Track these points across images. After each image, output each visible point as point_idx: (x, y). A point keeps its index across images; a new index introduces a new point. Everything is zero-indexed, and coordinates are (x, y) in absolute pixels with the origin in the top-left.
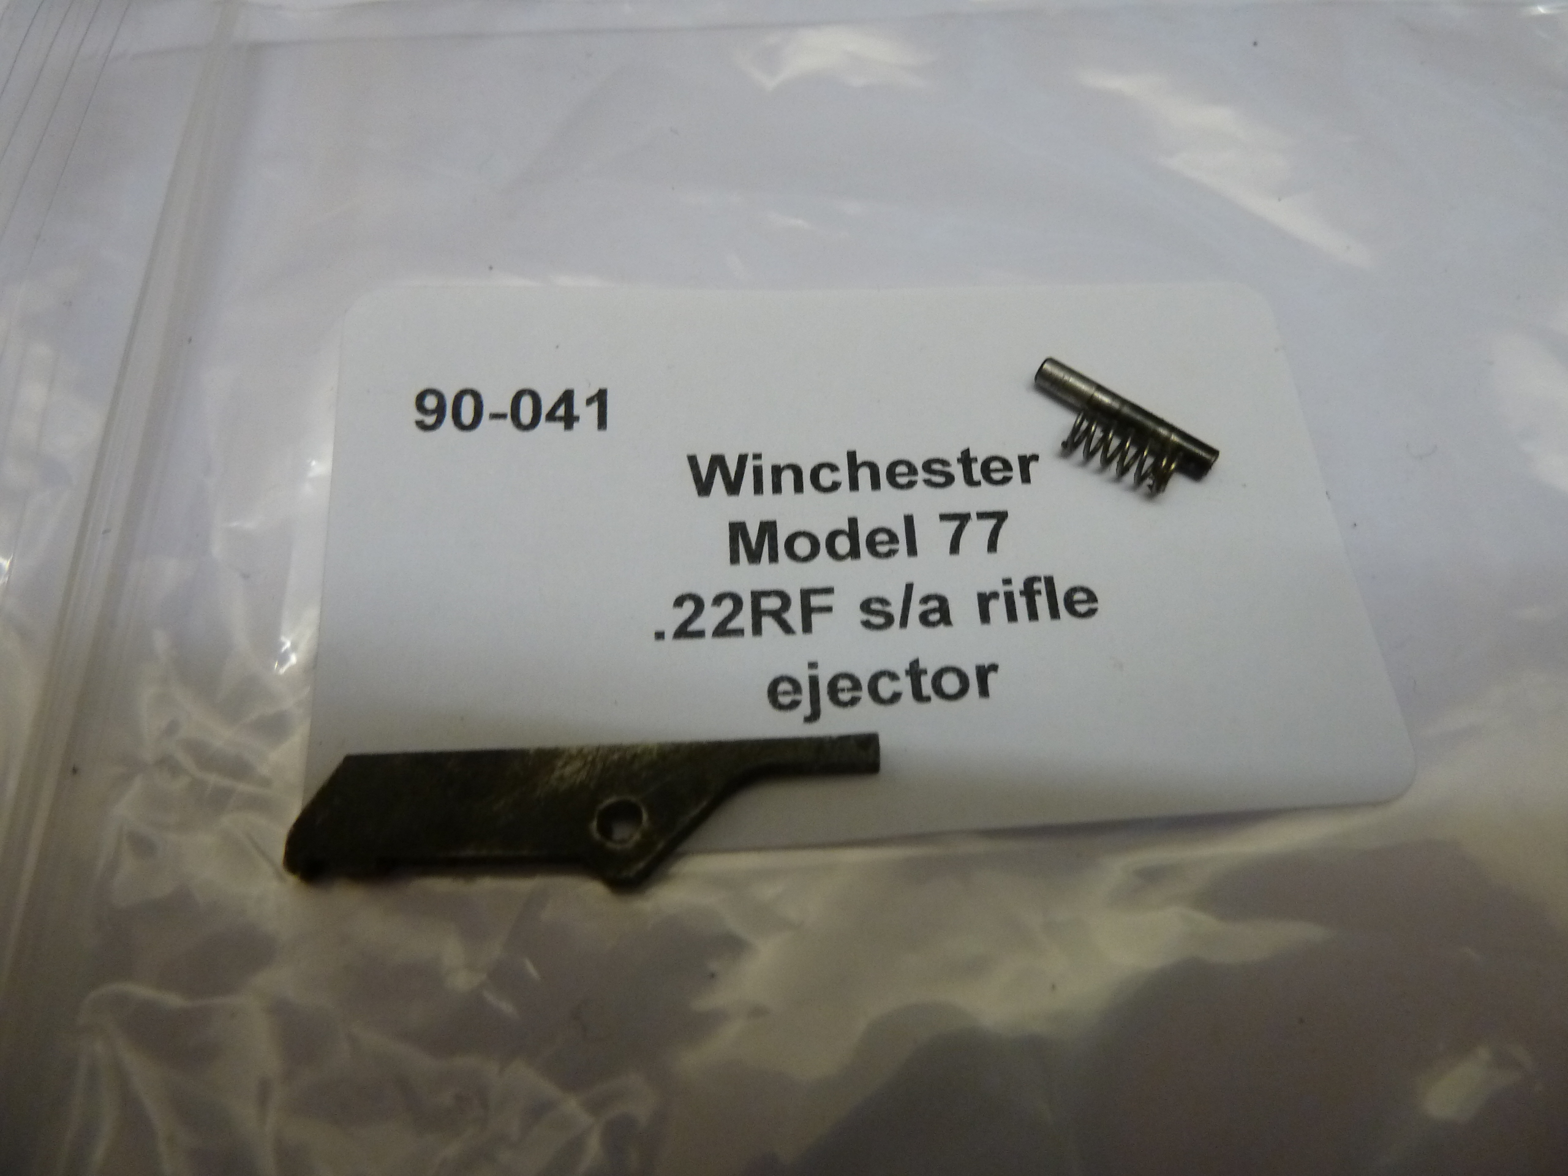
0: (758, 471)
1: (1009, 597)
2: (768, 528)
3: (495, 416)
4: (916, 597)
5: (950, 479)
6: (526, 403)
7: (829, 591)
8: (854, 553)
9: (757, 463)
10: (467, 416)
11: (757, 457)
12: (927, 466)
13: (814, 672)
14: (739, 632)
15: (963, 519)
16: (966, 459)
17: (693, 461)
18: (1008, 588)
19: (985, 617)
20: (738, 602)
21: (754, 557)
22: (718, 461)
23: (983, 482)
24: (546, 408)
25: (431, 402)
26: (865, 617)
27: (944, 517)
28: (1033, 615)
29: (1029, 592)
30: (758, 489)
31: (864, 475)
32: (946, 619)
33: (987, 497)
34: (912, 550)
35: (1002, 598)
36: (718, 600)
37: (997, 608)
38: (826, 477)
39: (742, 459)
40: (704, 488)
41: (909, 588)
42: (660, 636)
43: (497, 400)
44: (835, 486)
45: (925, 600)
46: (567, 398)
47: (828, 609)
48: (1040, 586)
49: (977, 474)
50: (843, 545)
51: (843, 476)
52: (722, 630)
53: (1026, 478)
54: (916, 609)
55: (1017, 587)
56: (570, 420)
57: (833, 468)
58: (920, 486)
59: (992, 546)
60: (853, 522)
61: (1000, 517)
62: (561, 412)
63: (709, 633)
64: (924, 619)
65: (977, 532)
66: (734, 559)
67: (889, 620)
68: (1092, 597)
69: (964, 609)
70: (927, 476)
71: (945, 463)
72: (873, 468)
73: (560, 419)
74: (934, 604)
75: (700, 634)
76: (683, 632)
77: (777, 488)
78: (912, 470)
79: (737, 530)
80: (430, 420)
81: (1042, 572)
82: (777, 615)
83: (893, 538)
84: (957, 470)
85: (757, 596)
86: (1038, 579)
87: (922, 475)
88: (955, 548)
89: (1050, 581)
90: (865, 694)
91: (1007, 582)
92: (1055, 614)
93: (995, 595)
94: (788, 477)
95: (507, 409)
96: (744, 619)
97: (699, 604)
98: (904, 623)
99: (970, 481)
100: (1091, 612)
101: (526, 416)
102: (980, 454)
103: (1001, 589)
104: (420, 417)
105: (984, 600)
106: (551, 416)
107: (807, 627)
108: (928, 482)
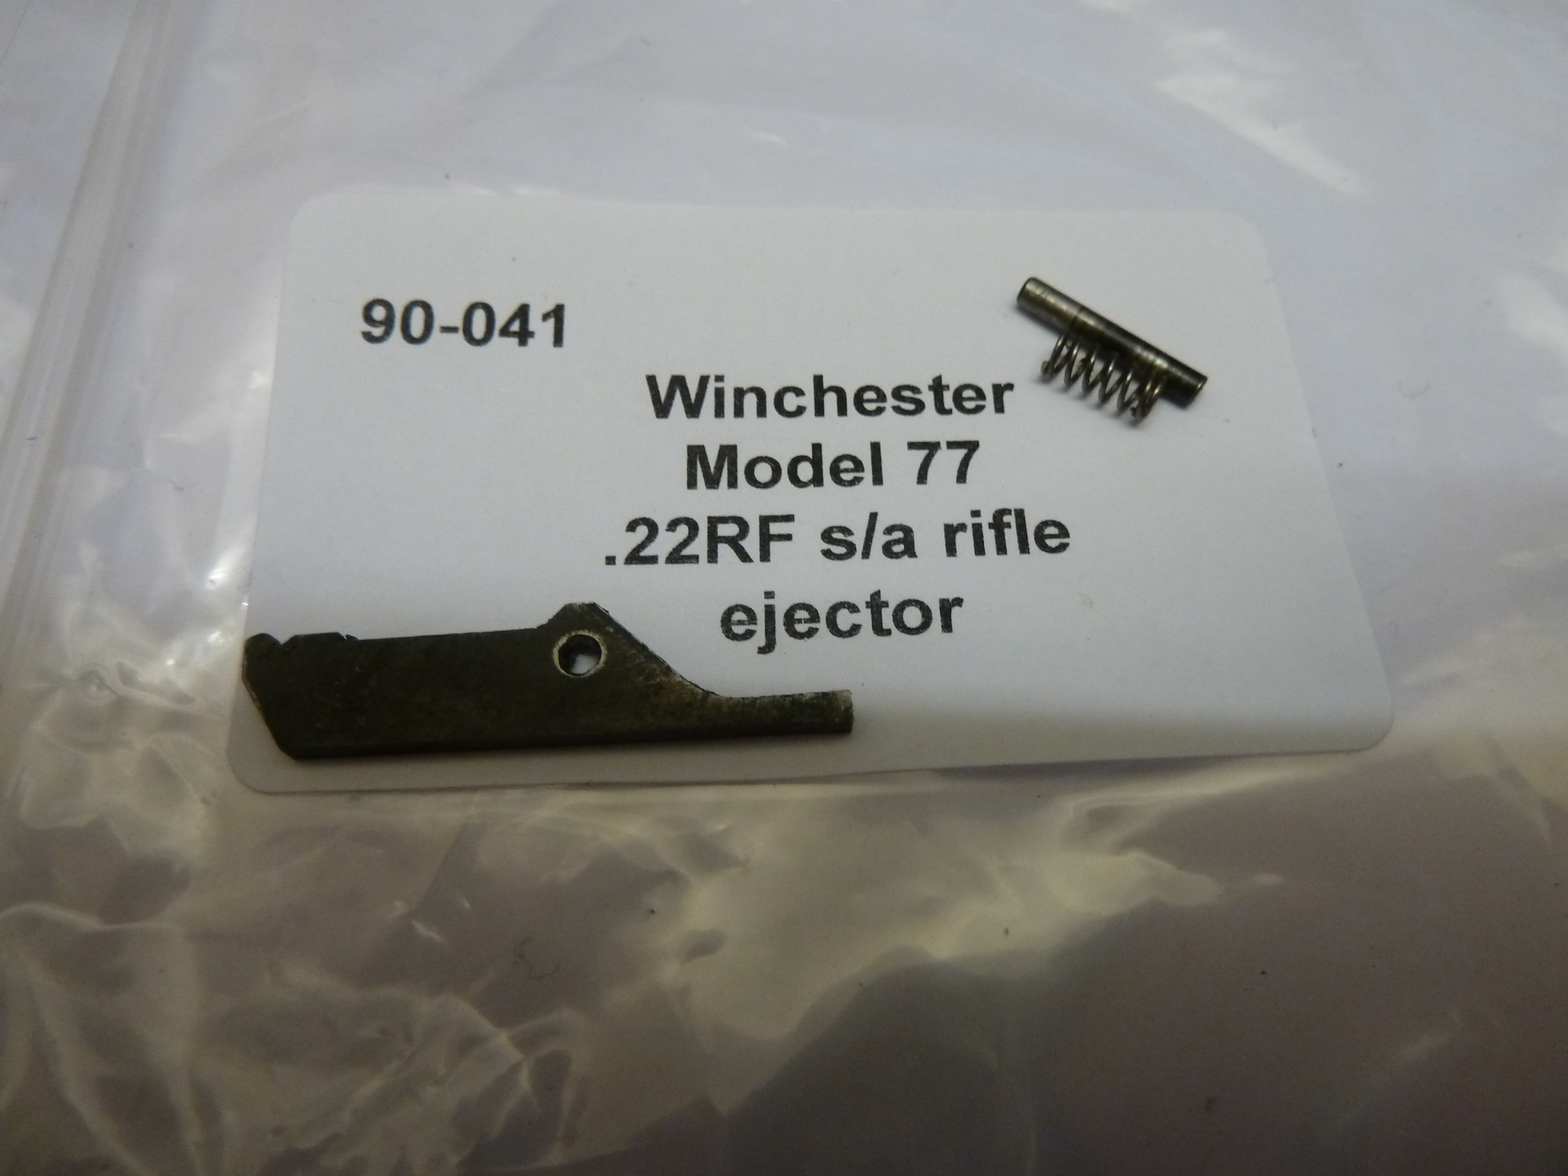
0: (719, 394)
1: (977, 530)
2: (728, 453)
3: (447, 329)
4: (880, 527)
5: (920, 406)
6: (479, 317)
7: (789, 518)
8: (817, 480)
9: (720, 385)
10: (417, 329)
11: (719, 378)
12: (897, 393)
13: (770, 602)
14: (694, 559)
15: (932, 447)
16: (938, 387)
17: (652, 381)
18: (976, 520)
19: (951, 550)
20: (693, 526)
21: (712, 482)
22: (678, 382)
23: (955, 410)
24: (500, 322)
25: (379, 313)
26: (826, 546)
27: (912, 446)
28: (1002, 549)
29: (998, 525)
30: (719, 412)
31: (830, 400)
32: (910, 551)
33: (959, 426)
34: (878, 479)
35: (970, 530)
36: (673, 525)
37: (964, 541)
38: (791, 402)
39: (704, 381)
40: (662, 409)
41: (873, 517)
42: (611, 560)
43: (449, 313)
44: (800, 411)
45: (889, 530)
46: (522, 312)
47: (788, 537)
48: (1010, 519)
49: (949, 403)
50: (805, 471)
51: (808, 401)
52: (676, 557)
53: (1000, 408)
54: (880, 539)
55: (986, 519)
56: (524, 336)
57: (799, 392)
58: (889, 412)
59: (962, 477)
60: (817, 448)
61: (972, 447)
62: (515, 327)
63: (662, 559)
64: (887, 550)
65: (947, 461)
66: (692, 484)
67: (851, 549)
68: (1064, 532)
69: (930, 541)
70: (896, 403)
71: (915, 389)
72: (840, 393)
73: (514, 334)
74: (898, 535)
75: (653, 560)
76: (635, 557)
77: (739, 412)
78: (881, 396)
79: (696, 453)
80: (377, 331)
81: (1012, 506)
82: (734, 542)
83: (858, 466)
84: (928, 397)
85: (714, 522)
86: (1006, 511)
87: (891, 402)
88: (922, 478)
89: (1020, 514)
90: (822, 625)
91: (976, 514)
92: (1024, 548)
93: (962, 527)
94: (750, 401)
95: (458, 322)
96: (700, 546)
97: (653, 528)
98: (866, 554)
99: (941, 409)
100: (1062, 547)
101: (478, 330)
102: (953, 381)
103: (970, 521)
104: (367, 328)
105: (951, 532)
106: (505, 332)
107: (765, 556)
108: (898, 410)
